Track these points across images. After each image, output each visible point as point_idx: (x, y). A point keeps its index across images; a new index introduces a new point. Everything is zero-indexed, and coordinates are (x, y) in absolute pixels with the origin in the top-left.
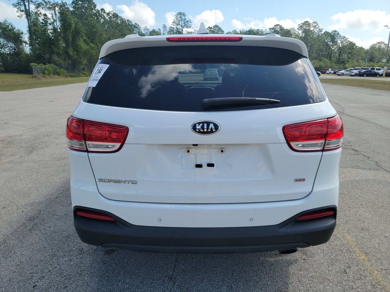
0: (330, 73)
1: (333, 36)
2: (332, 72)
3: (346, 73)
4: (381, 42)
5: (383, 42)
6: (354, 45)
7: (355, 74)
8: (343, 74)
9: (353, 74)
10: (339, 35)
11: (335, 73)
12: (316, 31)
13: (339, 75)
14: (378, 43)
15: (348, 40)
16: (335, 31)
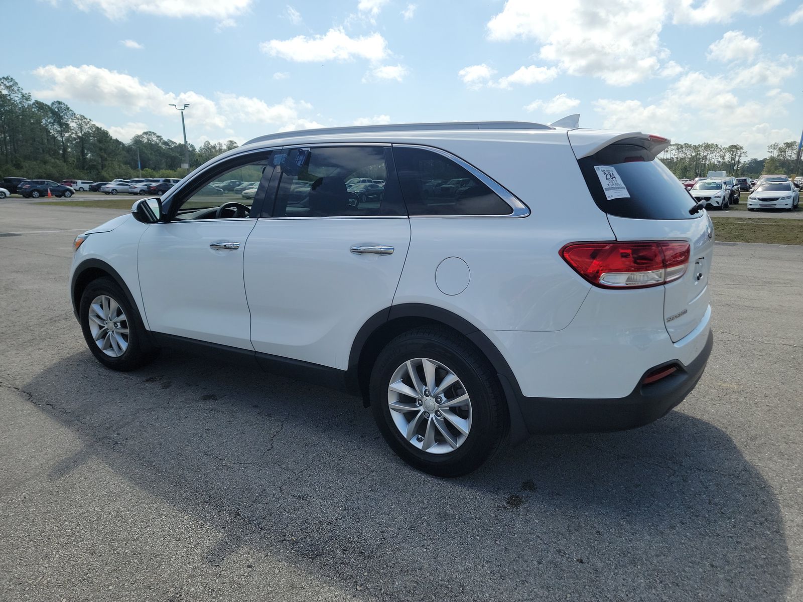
0: (81, 190)
1: (57, 113)
2: (86, 187)
3: (121, 188)
4: (150, 132)
5: (153, 133)
6: (105, 134)
7: (141, 191)
8: (114, 192)
9: (138, 190)
10: (71, 111)
11: (94, 189)
12: (16, 97)
13: (107, 193)
14: (146, 133)
15: (93, 123)
16: (59, 103)
